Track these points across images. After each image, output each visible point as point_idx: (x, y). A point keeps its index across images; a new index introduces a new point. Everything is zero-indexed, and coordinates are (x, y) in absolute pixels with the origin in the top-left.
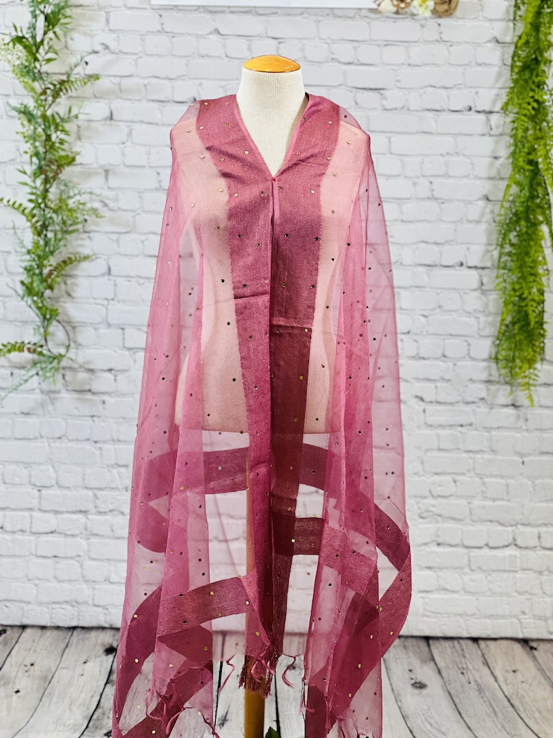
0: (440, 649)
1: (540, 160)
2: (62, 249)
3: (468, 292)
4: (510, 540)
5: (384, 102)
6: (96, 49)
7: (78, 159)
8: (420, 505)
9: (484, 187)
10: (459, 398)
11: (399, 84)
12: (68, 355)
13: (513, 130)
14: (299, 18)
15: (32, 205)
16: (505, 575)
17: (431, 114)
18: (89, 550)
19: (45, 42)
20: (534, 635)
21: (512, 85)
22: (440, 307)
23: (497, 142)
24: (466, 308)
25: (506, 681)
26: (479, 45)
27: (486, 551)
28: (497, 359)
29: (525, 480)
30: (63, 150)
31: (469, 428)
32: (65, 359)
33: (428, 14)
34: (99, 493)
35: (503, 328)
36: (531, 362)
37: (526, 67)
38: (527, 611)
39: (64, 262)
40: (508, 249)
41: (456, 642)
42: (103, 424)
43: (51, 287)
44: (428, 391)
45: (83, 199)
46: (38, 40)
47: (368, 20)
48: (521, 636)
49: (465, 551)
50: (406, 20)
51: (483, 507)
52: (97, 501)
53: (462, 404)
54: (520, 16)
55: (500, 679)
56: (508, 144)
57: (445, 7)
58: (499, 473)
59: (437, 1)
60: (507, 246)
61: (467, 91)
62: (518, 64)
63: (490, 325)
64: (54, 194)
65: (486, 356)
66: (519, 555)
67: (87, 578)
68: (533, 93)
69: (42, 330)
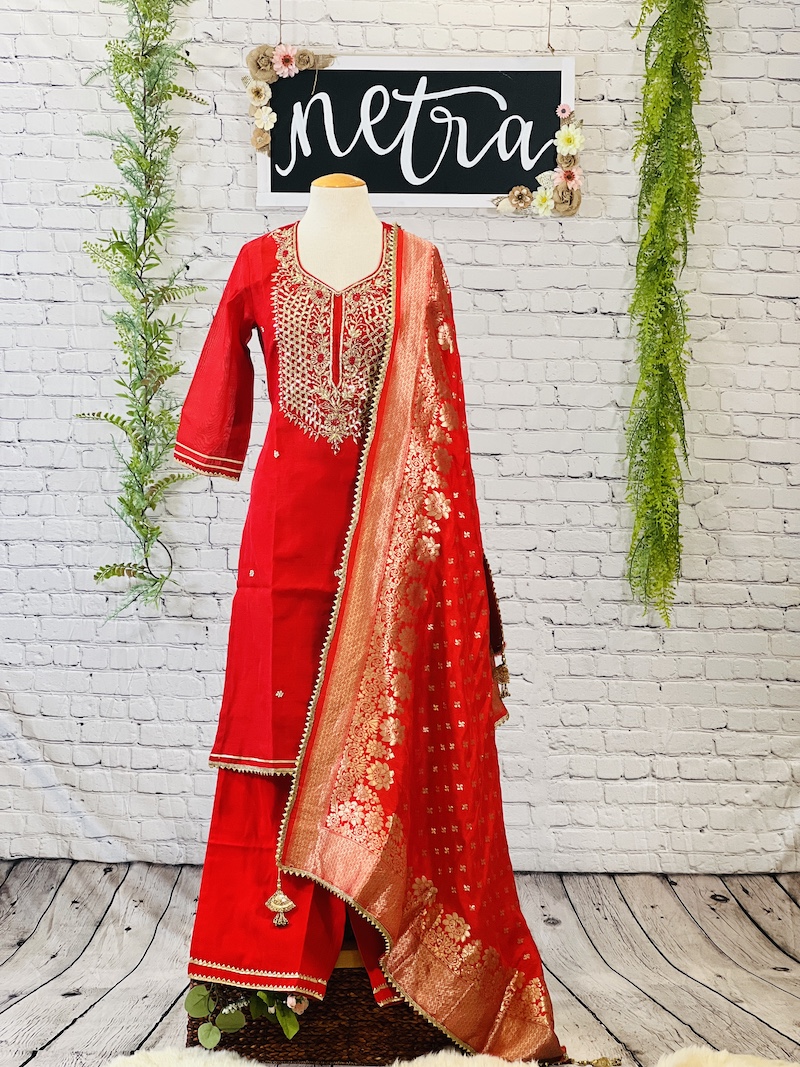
0: (574, 885)
1: (670, 364)
2: (163, 466)
3: (598, 504)
4: (648, 771)
5: (505, 304)
6: (198, 253)
7: (181, 369)
8: (550, 735)
9: (616, 393)
10: (591, 620)
11: (519, 285)
12: (170, 578)
13: (640, 334)
14: (413, 218)
15: (132, 418)
16: (643, 807)
17: (554, 316)
18: (194, 786)
19: (147, 247)
20: (674, 871)
21: (638, 286)
22: (568, 521)
23: (627, 345)
24: (596, 523)
25: (644, 916)
26: (603, 244)
27: (622, 781)
28: (630, 577)
29: (663, 707)
30: (166, 359)
31: (602, 651)
32: (167, 582)
33: (548, 213)
34: (203, 726)
35: (636, 543)
36: (666, 579)
37: (651, 269)
38: (666, 845)
39: (167, 480)
40: (639, 458)
41: (591, 878)
42: (204, 651)
43: (152, 506)
44: (557, 612)
46: (139, 244)
47: (486, 220)
48: (661, 871)
49: (600, 783)
50: (525, 219)
51: (619, 736)
52: (202, 736)
53: (594, 626)
54: (645, 215)
55: (638, 915)
56: (636, 348)
57: (567, 206)
58: (635, 700)
59: (557, 200)
60: (638, 455)
61: (591, 292)
62: (644, 264)
63: (622, 539)
64: (155, 405)
65: (618, 574)
66: (657, 787)
67: (194, 815)
68: (660, 296)
69: (142, 551)
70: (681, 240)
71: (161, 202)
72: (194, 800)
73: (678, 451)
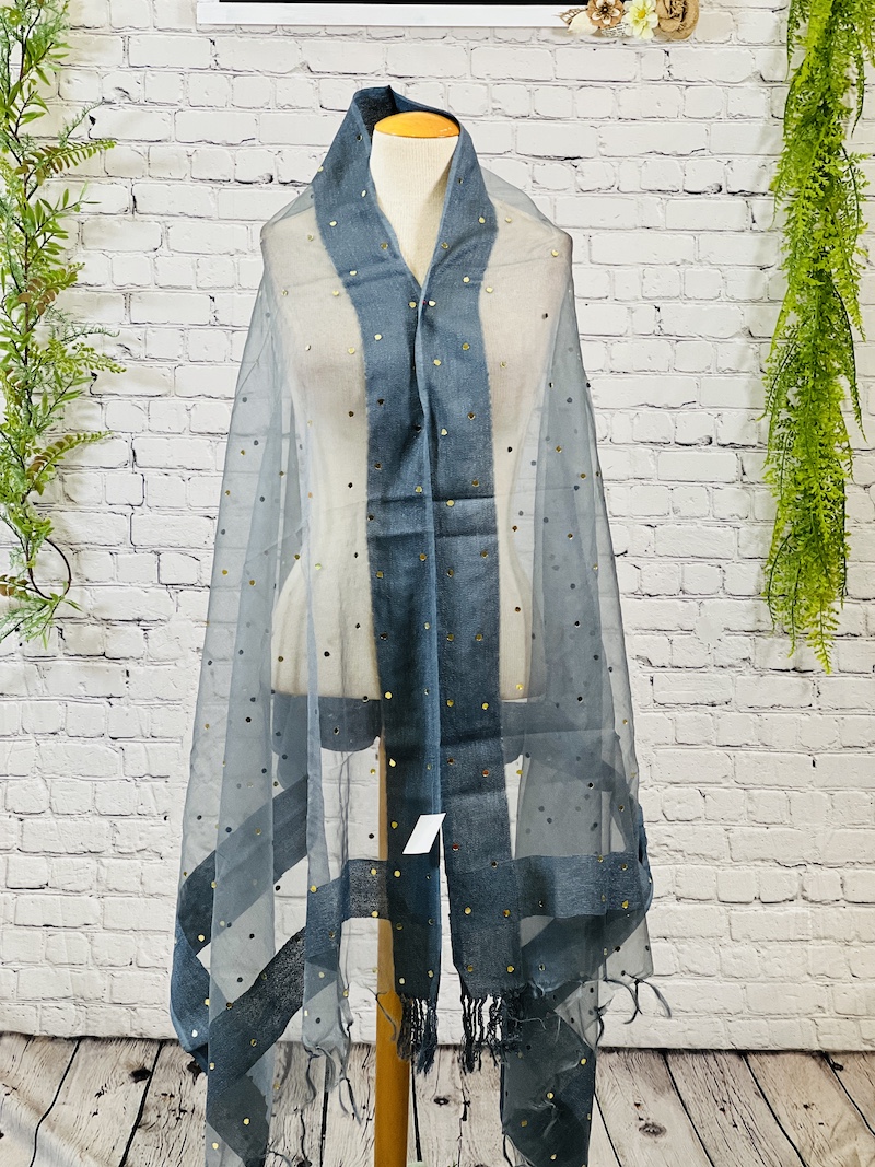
0: (685, 1070)
1: (834, 271)
2: (57, 423)
3: (720, 485)
4: (796, 890)
5: (579, 179)
6: (107, 99)
7: (81, 277)
9: (748, 316)
10: (708, 660)
11: (602, 150)
12: (66, 597)
13: (788, 223)
14: (440, 44)
15: (5, 352)
16: (787, 947)
17: (655, 198)
18: (103, 915)
19: (25, 88)
20: (838, 1047)
21: (787, 149)
22: (675, 511)
23: (763, 242)
24: (718, 513)
25: (793, 1122)
26: (733, 85)
27: (757, 906)
28: (769, 594)
29: (817, 792)
30: (56, 262)
31: (725, 707)
32: (62, 603)
33: (649, 35)
34: (119, 822)
35: (779, 544)
36: (824, 599)
37: (809, 121)
38: (825, 1006)
39: (60, 444)
40: (784, 415)
41: (710, 1059)
42: (126, 708)
43: (38, 487)
44: (657, 648)
45: (89, 342)
46: (13, 83)
47: (552, 47)
48: (817, 1047)
49: (722, 908)
50: (613, 45)
51: (751, 836)
52: (117, 835)
53: (714, 669)
54: (799, 38)
55: (785, 1120)
56: (782, 245)
57: (677, 23)
58: (775, 781)
59: (664, 13)
60: (784, 411)
61: (713, 160)
62: (795, 115)
63: (757, 539)
64: (42, 335)
65: (751, 590)
66: (809, 914)
67: (101, 959)
68: (821, 163)
69: (24, 556)
70: (854, 78)
71: (46, 16)
72: (102, 937)
73: (847, 405)
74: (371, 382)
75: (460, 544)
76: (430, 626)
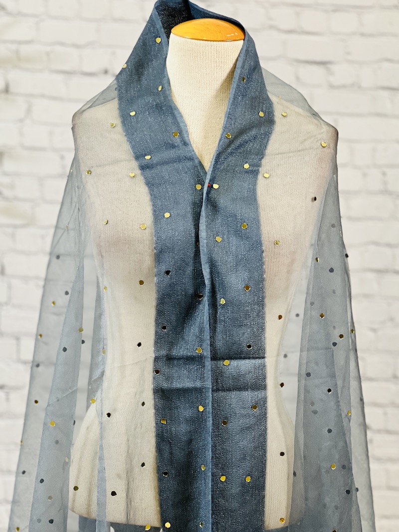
74: (159, 256)
75: (233, 398)
76: (206, 468)
